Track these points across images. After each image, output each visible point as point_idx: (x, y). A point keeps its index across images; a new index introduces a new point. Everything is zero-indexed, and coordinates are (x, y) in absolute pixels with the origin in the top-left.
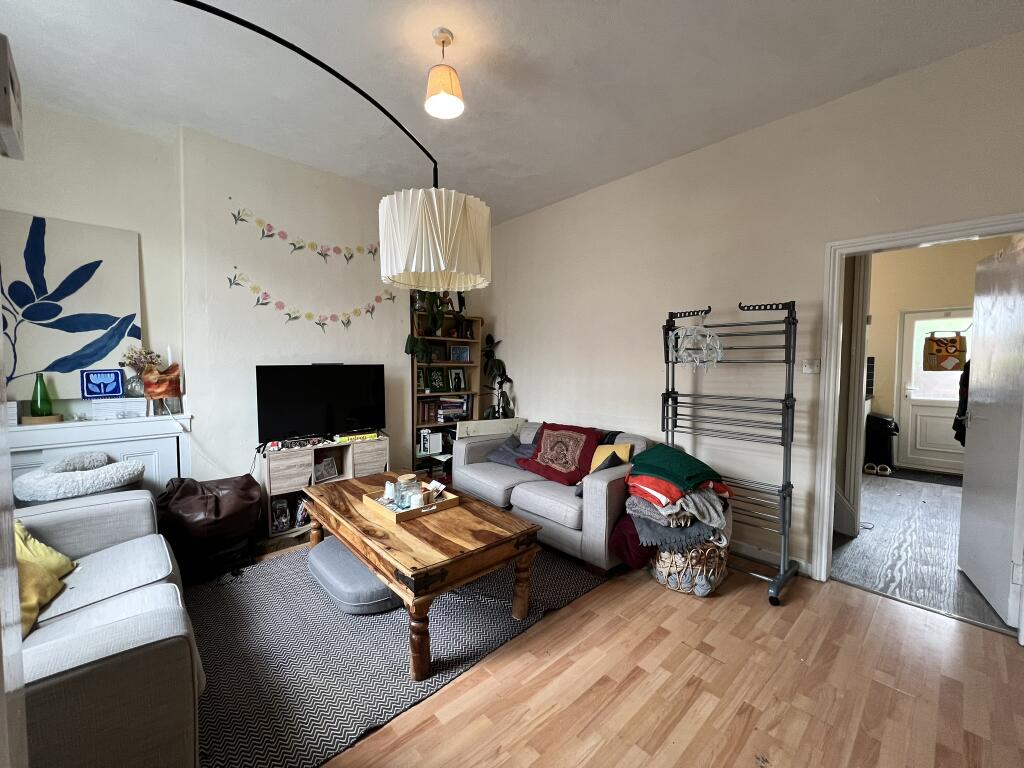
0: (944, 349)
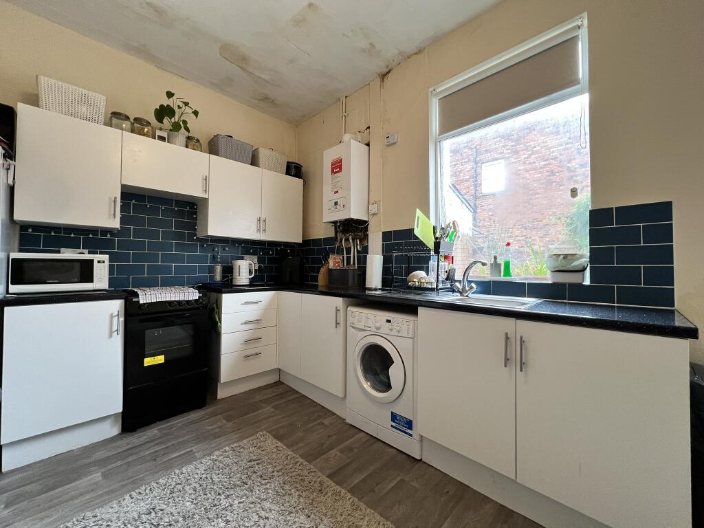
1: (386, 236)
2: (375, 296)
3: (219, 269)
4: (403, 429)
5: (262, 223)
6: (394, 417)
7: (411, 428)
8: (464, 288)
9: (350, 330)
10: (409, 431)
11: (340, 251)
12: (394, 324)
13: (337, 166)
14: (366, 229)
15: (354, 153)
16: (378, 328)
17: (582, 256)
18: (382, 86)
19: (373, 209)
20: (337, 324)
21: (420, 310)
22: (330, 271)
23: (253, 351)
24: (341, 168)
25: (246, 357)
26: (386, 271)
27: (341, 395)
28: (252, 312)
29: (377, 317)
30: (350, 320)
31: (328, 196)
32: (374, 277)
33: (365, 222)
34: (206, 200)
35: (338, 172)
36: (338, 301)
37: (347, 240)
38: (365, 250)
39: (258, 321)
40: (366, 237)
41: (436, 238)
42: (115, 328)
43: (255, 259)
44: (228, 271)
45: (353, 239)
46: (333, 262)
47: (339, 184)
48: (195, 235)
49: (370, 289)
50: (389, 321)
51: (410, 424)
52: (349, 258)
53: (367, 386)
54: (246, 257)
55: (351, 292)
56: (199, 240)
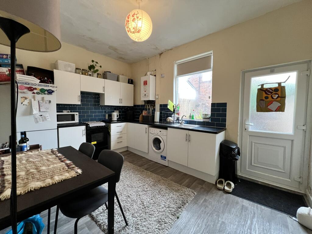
0: (270, 96)
1: (161, 106)
2: (157, 125)
3: (107, 115)
4: (164, 159)
5: (121, 100)
6: (161, 156)
7: (166, 159)
8: (181, 122)
9: (150, 134)
10: (165, 159)
11: (146, 110)
12: (162, 132)
13: (145, 83)
14: (155, 103)
15: (151, 80)
16: (157, 133)
17: (209, 115)
18: (160, 57)
19: (157, 97)
20: (146, 132)
21: (168, 128)
22: (143, 116)
23: (120, 141)
24: (147, 84)
25: (118, 142)
26: (161, 117)
27: (147, 152)
28: (119, 129)
29: (157, 131)
30: (150, 131)
31: (143, 92)
32: (157, 118)
33: (154, 101)
34: (104, 94)
35: (145, 85)
36: (146, 126)
37: (149, 106)
38: (154, 110)
39: (121, 132)
40: (155, 105)
41: (174, 109)
42: (84, 134)
43: (118, 111)
44: (110, 116)
45: (150, 106)
46: (144, 113)
47: (146, 89)
48: (99, 104)
49: (156, 122)
50: (160, 131)
51: (165, 158)
52: (149, 112)
53: (154, 149)
54: (115, 111)
55: (150, 123)
56: (101, 106)
